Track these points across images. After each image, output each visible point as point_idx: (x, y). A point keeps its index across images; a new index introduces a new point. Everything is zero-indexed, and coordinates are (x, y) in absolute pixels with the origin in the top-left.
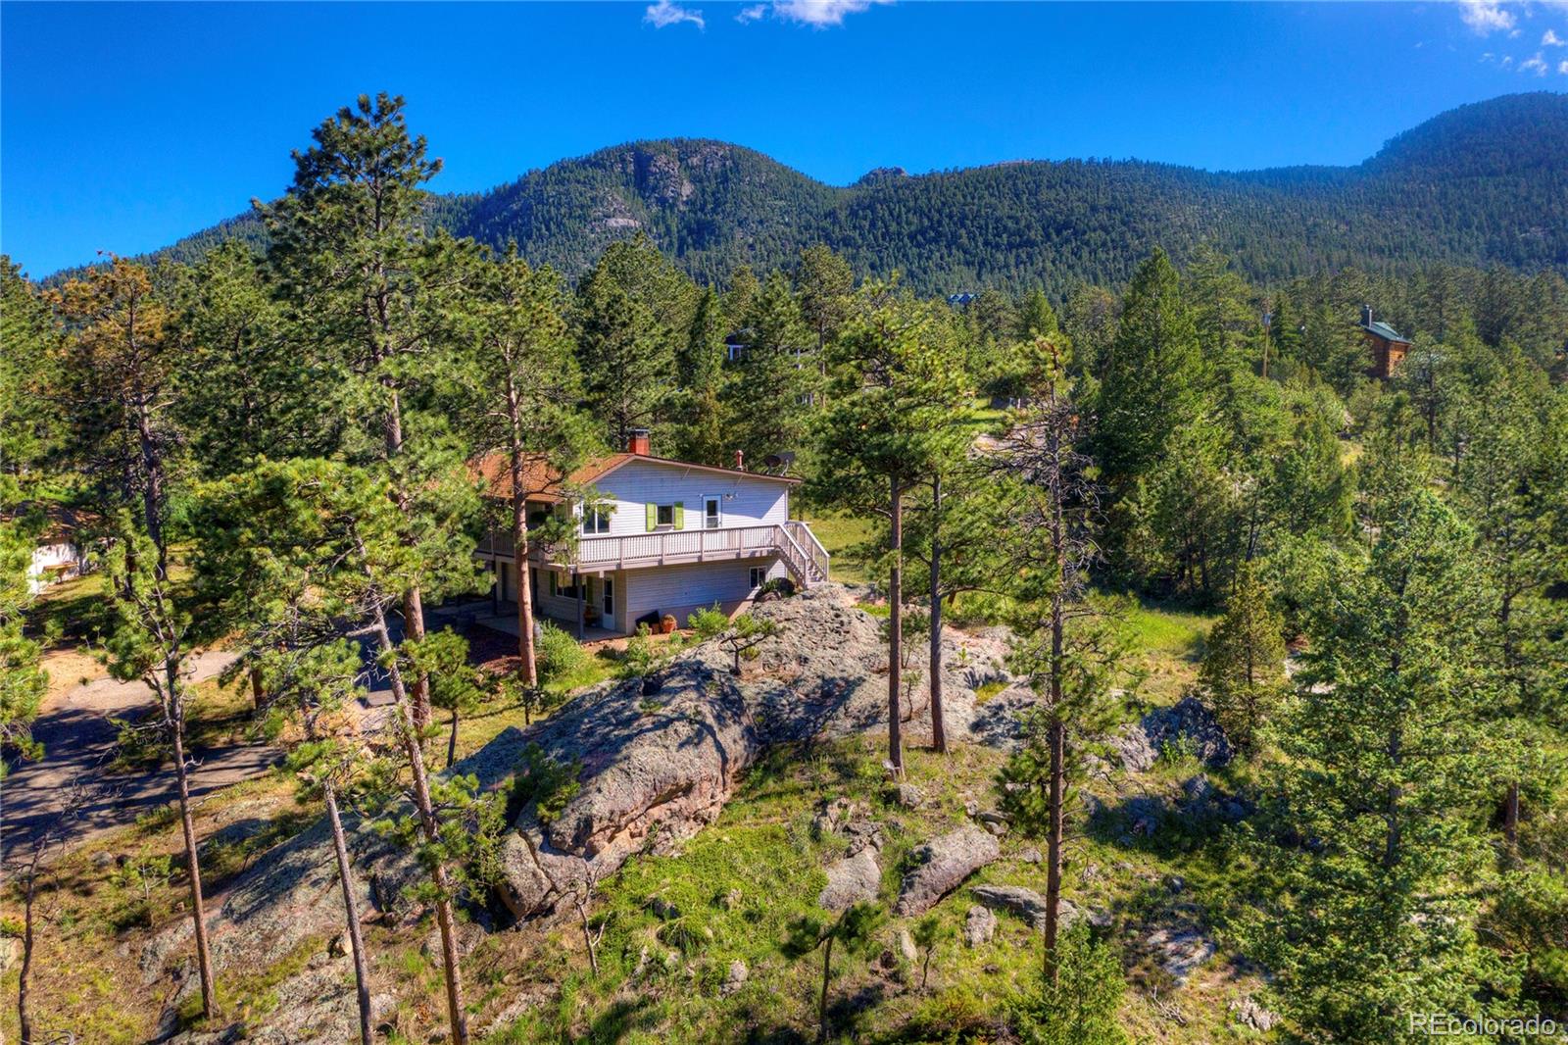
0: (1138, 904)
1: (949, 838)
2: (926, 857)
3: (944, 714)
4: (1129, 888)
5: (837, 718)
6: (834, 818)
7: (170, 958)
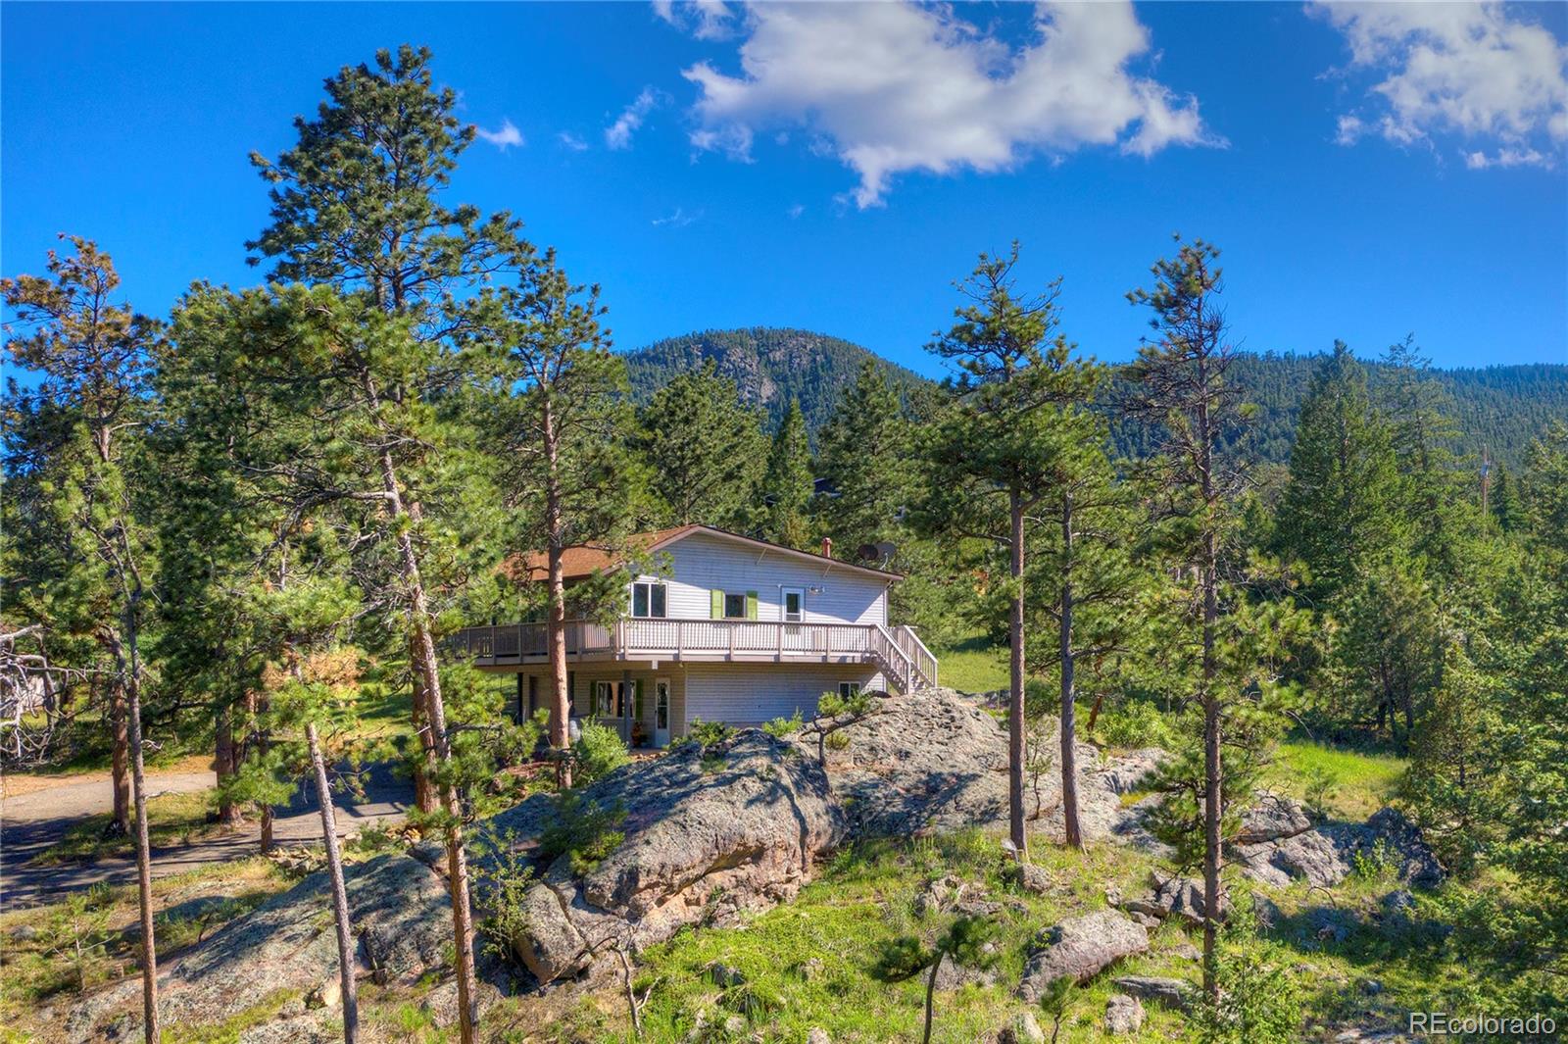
0: (1324, 1003)
1: (1085, 919)
2: (1055, 937)
3: (1079, 814)
4: (1312, 990)
5: (946, 812)
6: (941, 896)
7: (104, 1017)
